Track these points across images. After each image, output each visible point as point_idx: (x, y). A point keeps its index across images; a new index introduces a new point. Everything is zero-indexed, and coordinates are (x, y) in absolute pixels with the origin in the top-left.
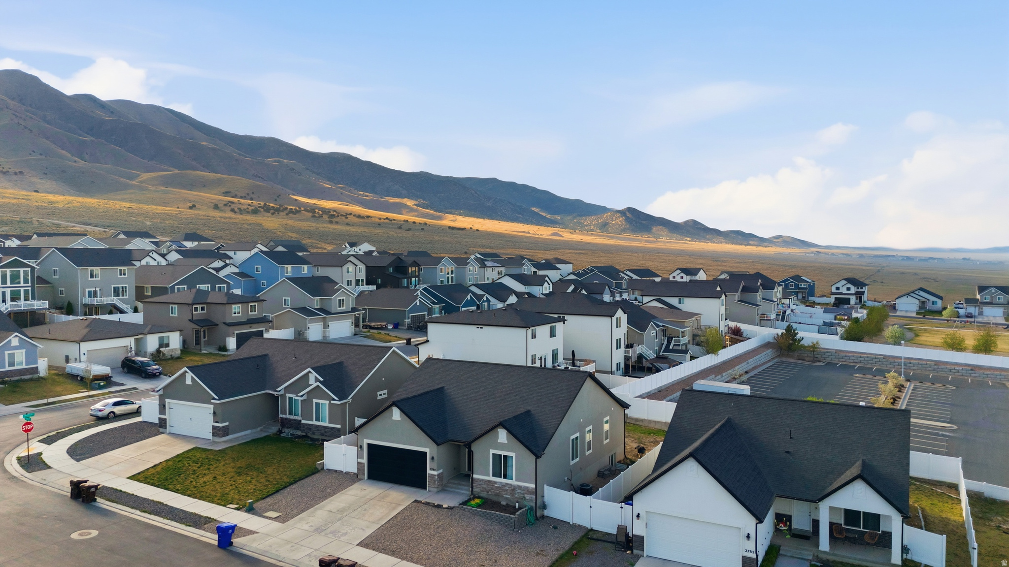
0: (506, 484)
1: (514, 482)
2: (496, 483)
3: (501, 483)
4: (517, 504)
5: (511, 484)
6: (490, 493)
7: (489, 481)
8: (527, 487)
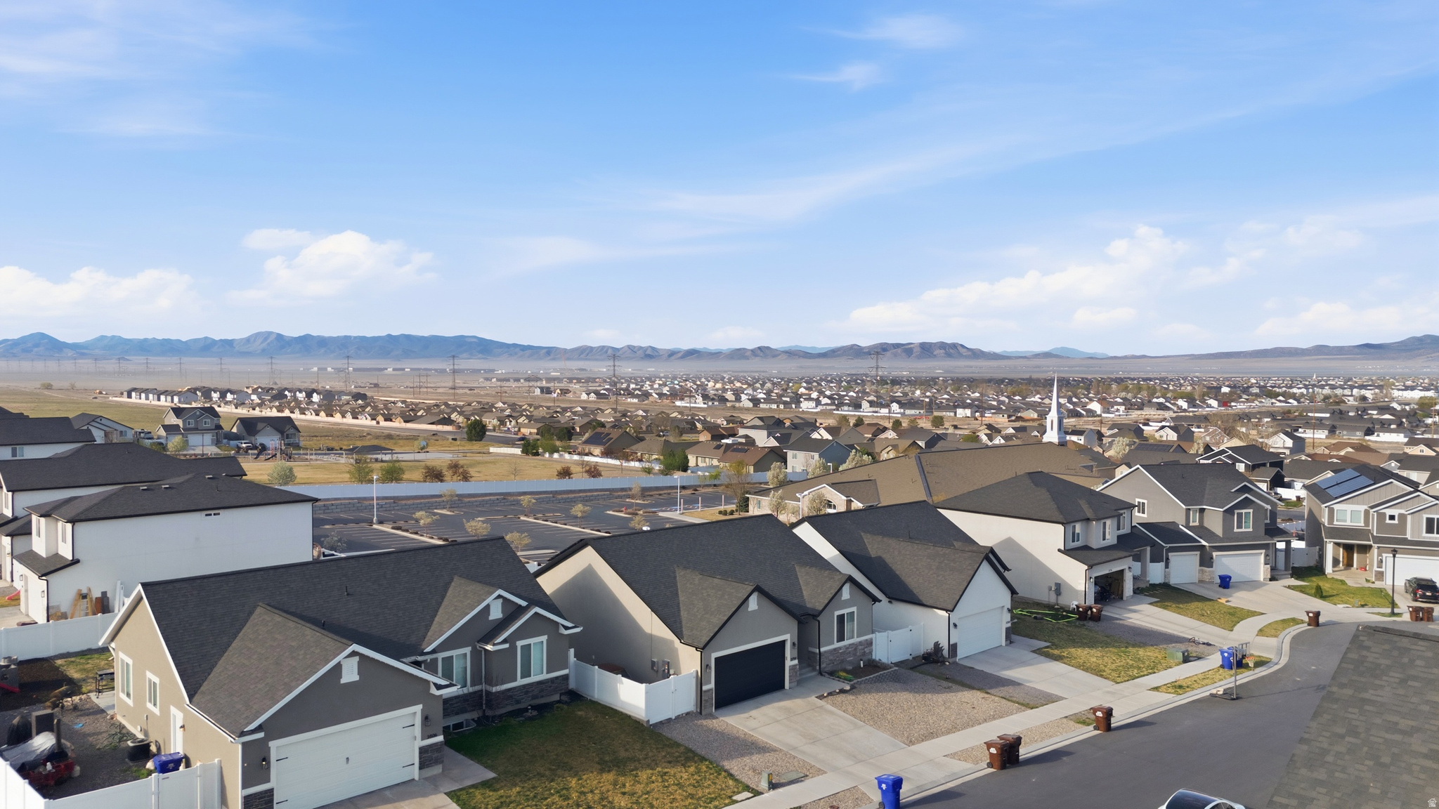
0: (850, 645)
1: (856, 640)
2: (840, 648)
3: (845, 646)
4: (862, 662)
5: (853, 644)
6: (835, 663)
7: (835, 649)
8: (867, 640)
